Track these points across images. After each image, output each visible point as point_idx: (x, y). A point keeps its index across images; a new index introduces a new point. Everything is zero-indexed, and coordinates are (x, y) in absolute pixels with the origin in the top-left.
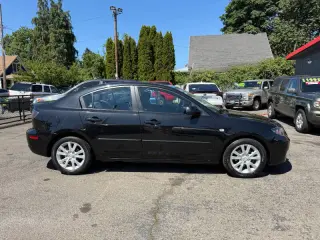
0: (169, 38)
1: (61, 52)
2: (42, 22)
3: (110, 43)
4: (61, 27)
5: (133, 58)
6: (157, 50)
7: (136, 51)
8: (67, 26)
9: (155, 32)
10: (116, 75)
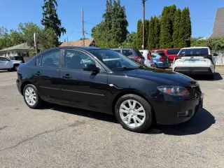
0: (187, 12)
1: (118, 34)
2: (108, 16)
3: (140, 23)
4: (119, 16)
5: (156, 33)
6: (175, 24)
7: (159, 27)
8: (123, 16)
9: (175, 10)
10: (143, 46)
